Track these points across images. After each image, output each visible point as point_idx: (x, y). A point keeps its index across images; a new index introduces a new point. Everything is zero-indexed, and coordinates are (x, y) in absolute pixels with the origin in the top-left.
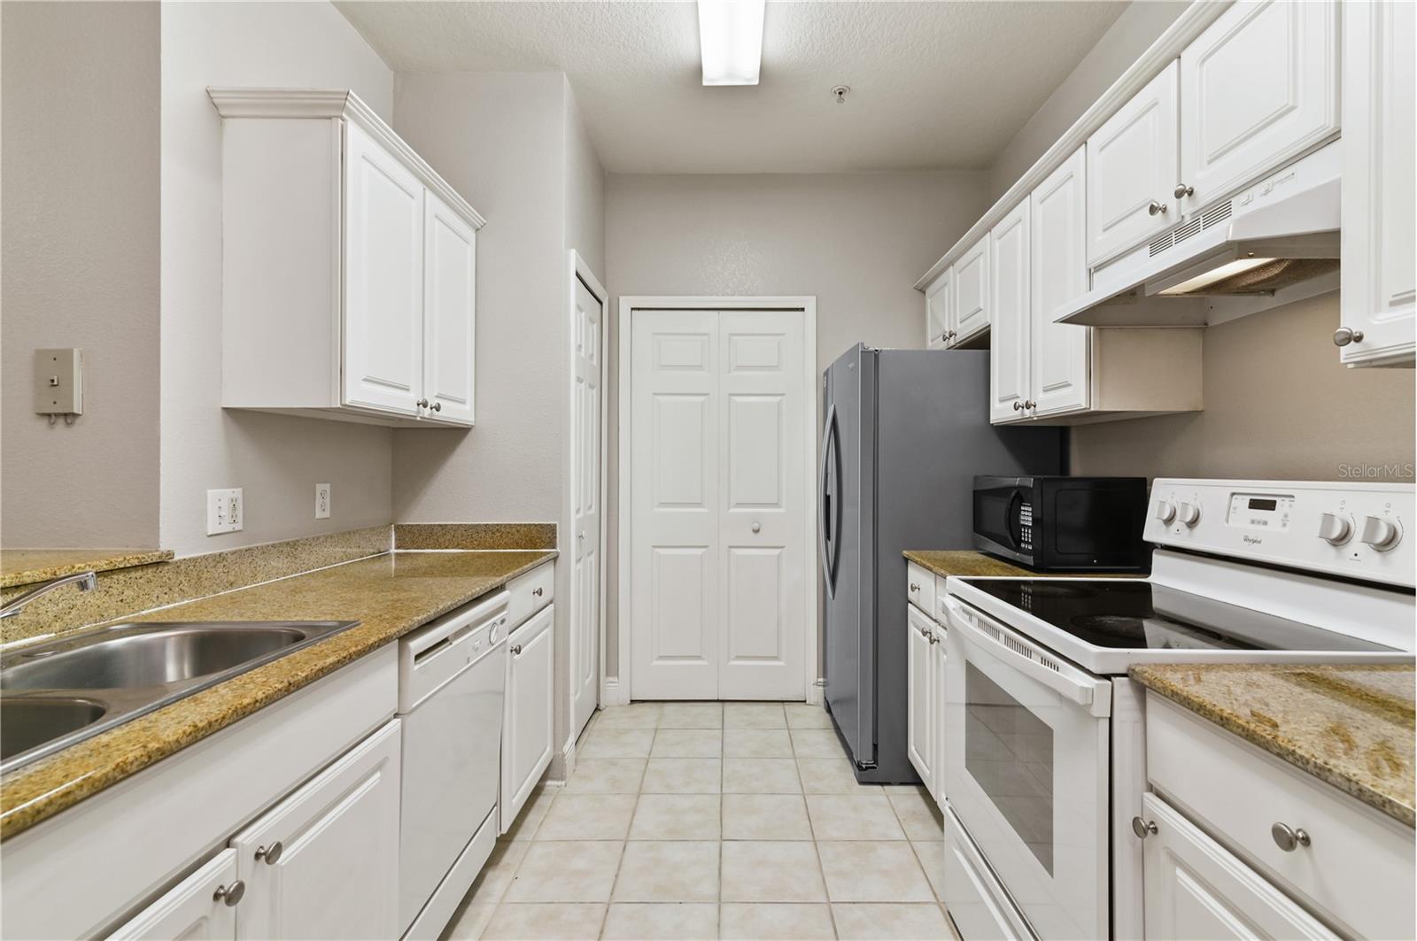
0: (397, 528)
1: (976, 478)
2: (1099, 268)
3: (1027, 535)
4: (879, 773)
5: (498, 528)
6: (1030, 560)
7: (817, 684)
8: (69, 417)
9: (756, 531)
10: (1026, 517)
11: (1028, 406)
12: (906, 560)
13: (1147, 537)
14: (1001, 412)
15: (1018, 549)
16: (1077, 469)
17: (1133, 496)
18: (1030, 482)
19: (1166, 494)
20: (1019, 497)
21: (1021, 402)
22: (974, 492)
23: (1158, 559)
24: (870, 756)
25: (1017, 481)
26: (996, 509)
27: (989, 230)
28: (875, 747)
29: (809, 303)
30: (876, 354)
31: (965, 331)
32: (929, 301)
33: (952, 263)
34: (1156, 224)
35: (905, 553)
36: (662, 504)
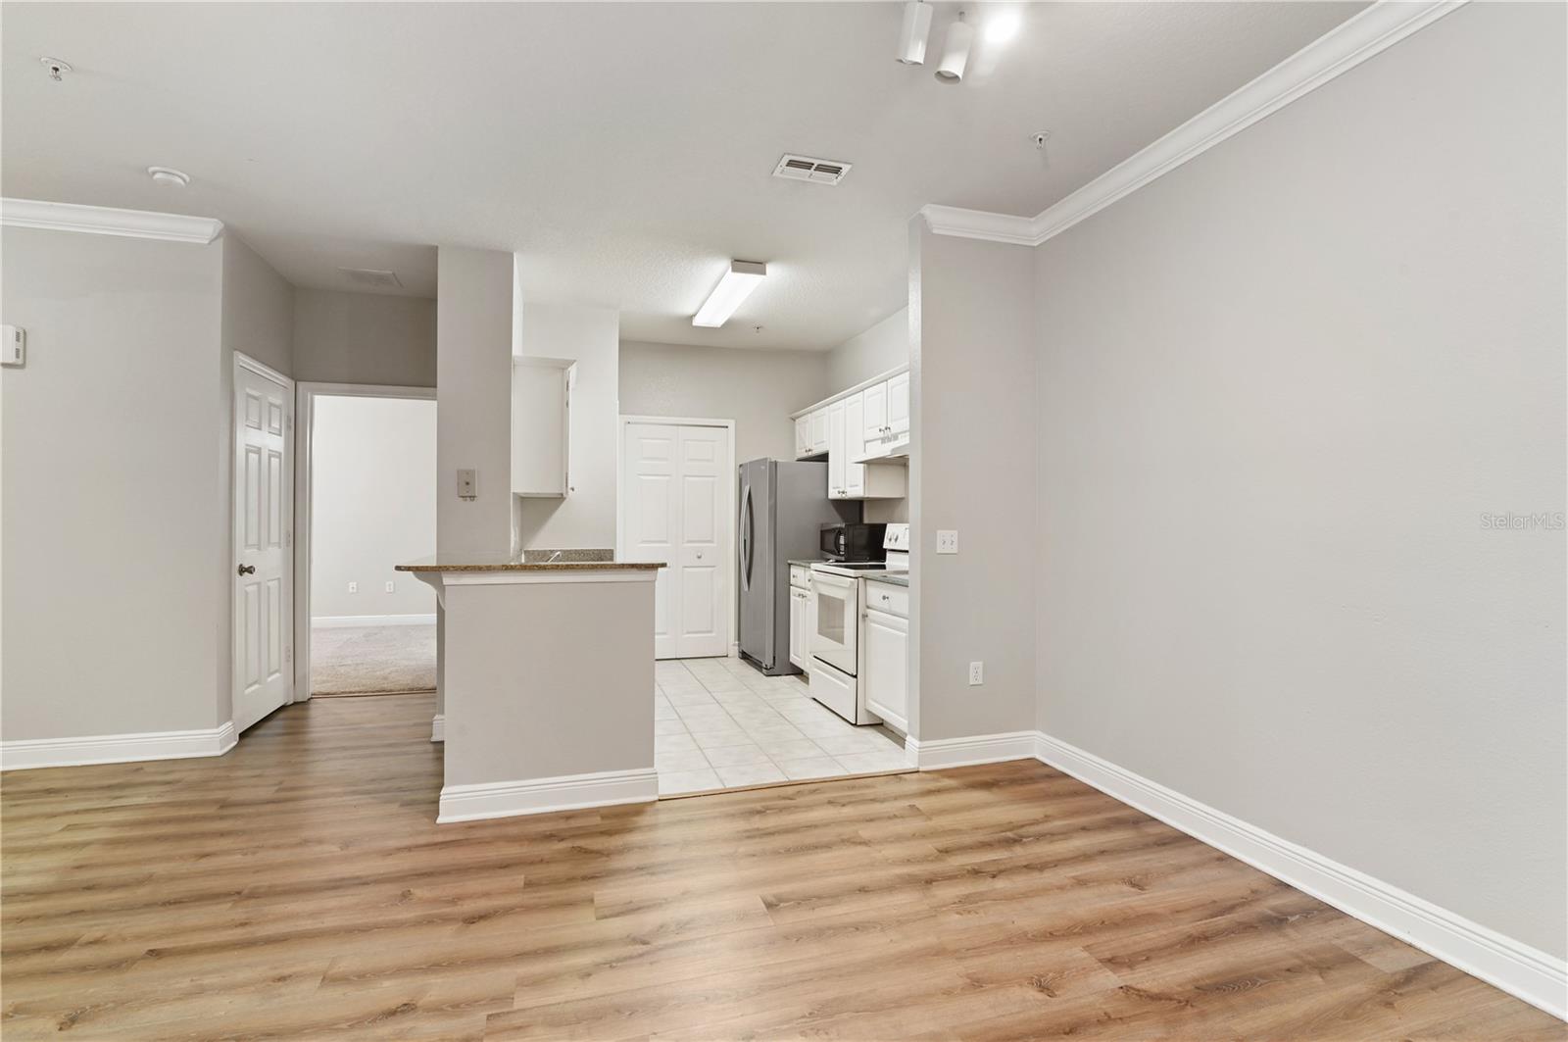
0: (525, 552)
1: (822, 525)
2: (868, 441)
3: (842, 548)
4: (776, 670)
5: (583, 551)
6: (843, 559)
7: (734, 645)
8: (472, 498)
9: (699, 557)
10: (842, 541)
11: (843, 493)
12: (790, 565)
13: (884, 547)
14: (833, 494)
15: (839, 555)
16: (866, 521)
17: (878, 531)
18: (843, 526)
19: (891, 530)
20: (839, 532)
21: (841, 490)
22: (822, 531)
23: (888, 554)
24: (772, 662)
25: (839, 525)
26: (830, 538)
27: (828, 405)
28: (774, 658)
29: (731, 423)
30: (776, 463)
31: (817, 450)
32: (797, 427)
33: (811, 412)
34: (881, 434)
35: (789, 562)
36: (643, 542)
